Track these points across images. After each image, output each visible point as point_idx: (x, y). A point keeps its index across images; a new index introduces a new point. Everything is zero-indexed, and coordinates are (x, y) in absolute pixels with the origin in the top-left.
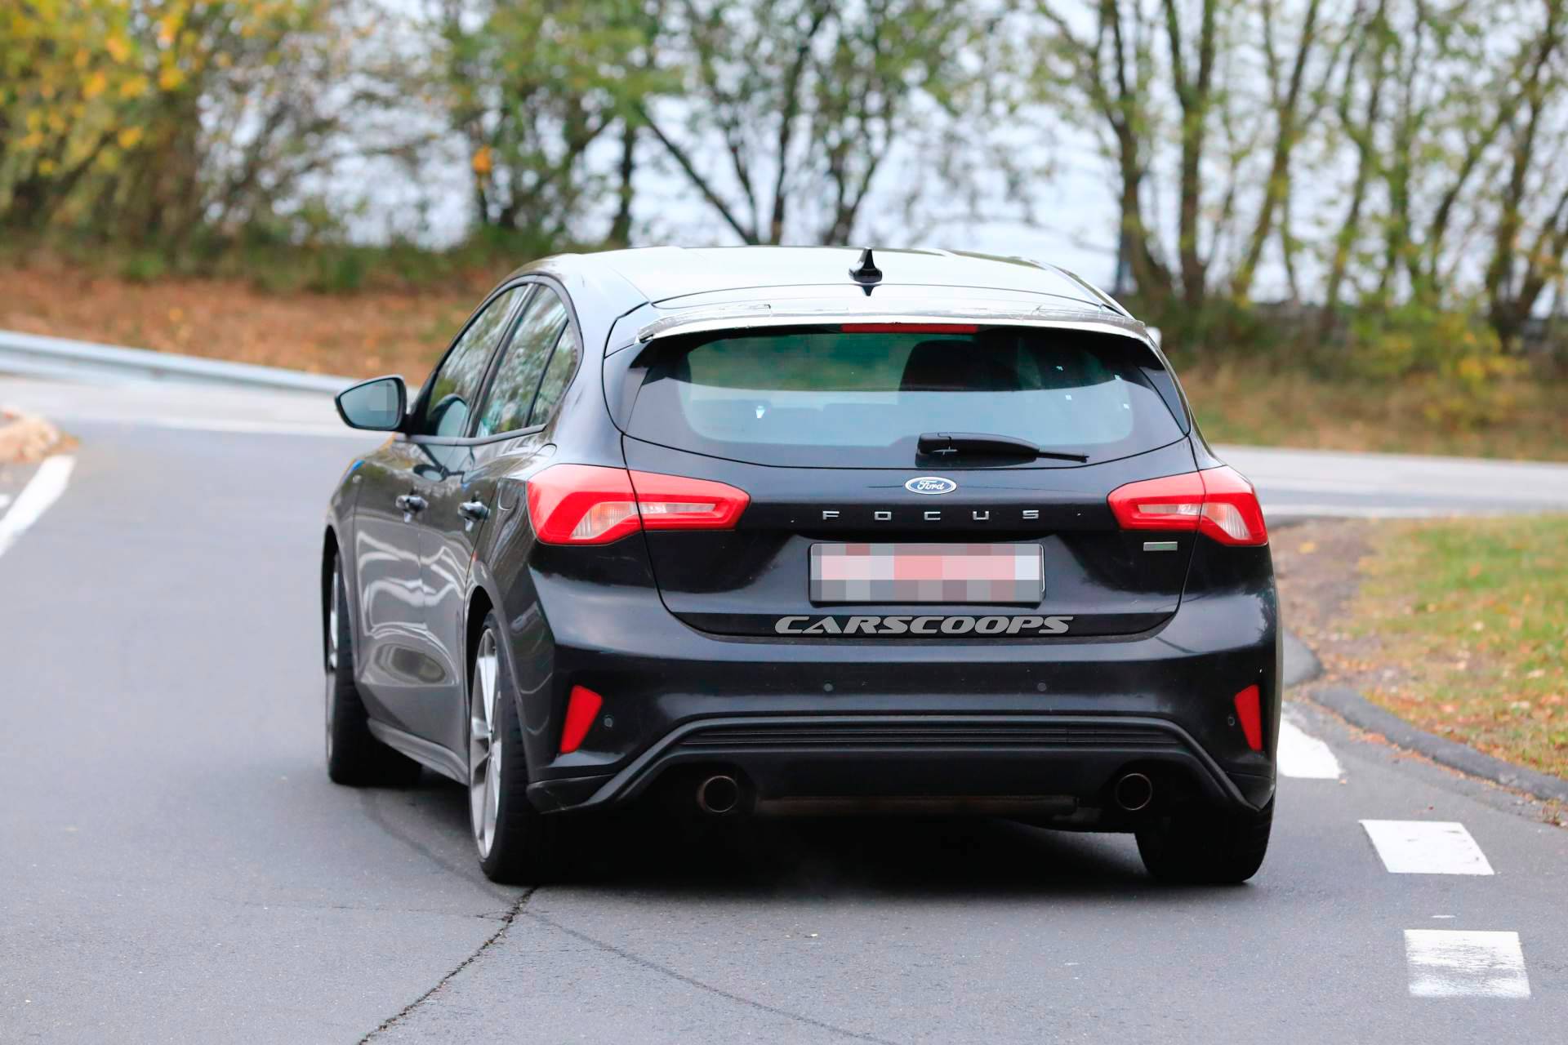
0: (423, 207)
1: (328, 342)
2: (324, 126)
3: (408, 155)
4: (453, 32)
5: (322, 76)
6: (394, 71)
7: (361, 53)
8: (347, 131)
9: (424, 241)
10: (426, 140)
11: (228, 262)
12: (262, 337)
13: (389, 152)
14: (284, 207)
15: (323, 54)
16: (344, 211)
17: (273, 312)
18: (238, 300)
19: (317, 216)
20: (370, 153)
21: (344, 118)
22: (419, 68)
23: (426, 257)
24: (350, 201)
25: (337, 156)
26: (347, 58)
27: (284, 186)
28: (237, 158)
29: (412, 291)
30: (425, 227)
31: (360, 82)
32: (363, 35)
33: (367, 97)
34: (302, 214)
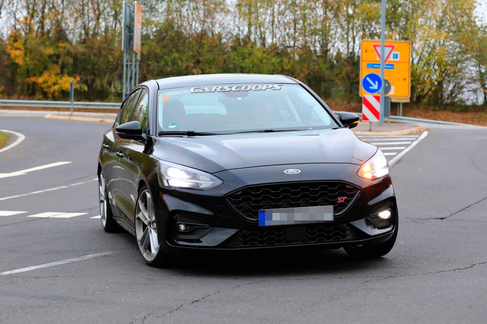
0: (477, 99)
1: (463, 119)
2: (462, 87)
3: (475, 91)
4: (481, 73)
5: (461, 79)
6: (472, 78)
7: (467, 75)
8: (466, 87)
9: (477, 104)
10: (478, 88)
11: (448, 107)
12: (453, 118)
13: (473, 91)
14: (457, 99)
15: (462, 76)
16: (465, 100)
17: (455, 115)
18: (450, 113)
19: (461, 101)
20: (469, 91)
21: (465, 86)
22: (475, 78)
23: (478, 106)
24: (466, 98)
25: (464, 92)
26: (465, 76)
27: (456, 96)
28: (449, 93)
29: (476, 111)
30: (477, 102)
31: (467, 80)
32: (467, 73)
33: (468, 83)
34: (458, 101)
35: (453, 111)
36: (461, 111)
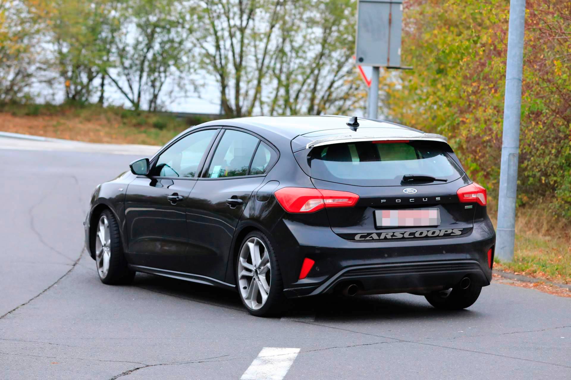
0: (53, 95)
1: (30, 127)
2: (29, 76)
3: (50, 82)
4: (60, 53)
5: (29, 63)
6: (46, 62)
7: (38, 58)
8: (35, 77)
9: (54, 103)
10: (54, 79)
11: (6, 108)
12: (14, 126)
13: (45, 82)
14: (20, 95)
15: (29, 58)
16: (34, 96)
17: (18, 120)
18: (9, 117)
19: (28, 97)
20: (41, 82)
21: (34, 74)
22: (52, 61)
23: (54, 107)
24: (36, 93)
25: (33, 83)
26: (35, 59)
27: (20, 90)
28: (8, 83)
29: (51, 115)
30: (54, 99)
31: (38, 65)
32: (39, 54)
33: (40, 68)
34: (24, 97)
35: (14, 115)
36: (28, 115)
